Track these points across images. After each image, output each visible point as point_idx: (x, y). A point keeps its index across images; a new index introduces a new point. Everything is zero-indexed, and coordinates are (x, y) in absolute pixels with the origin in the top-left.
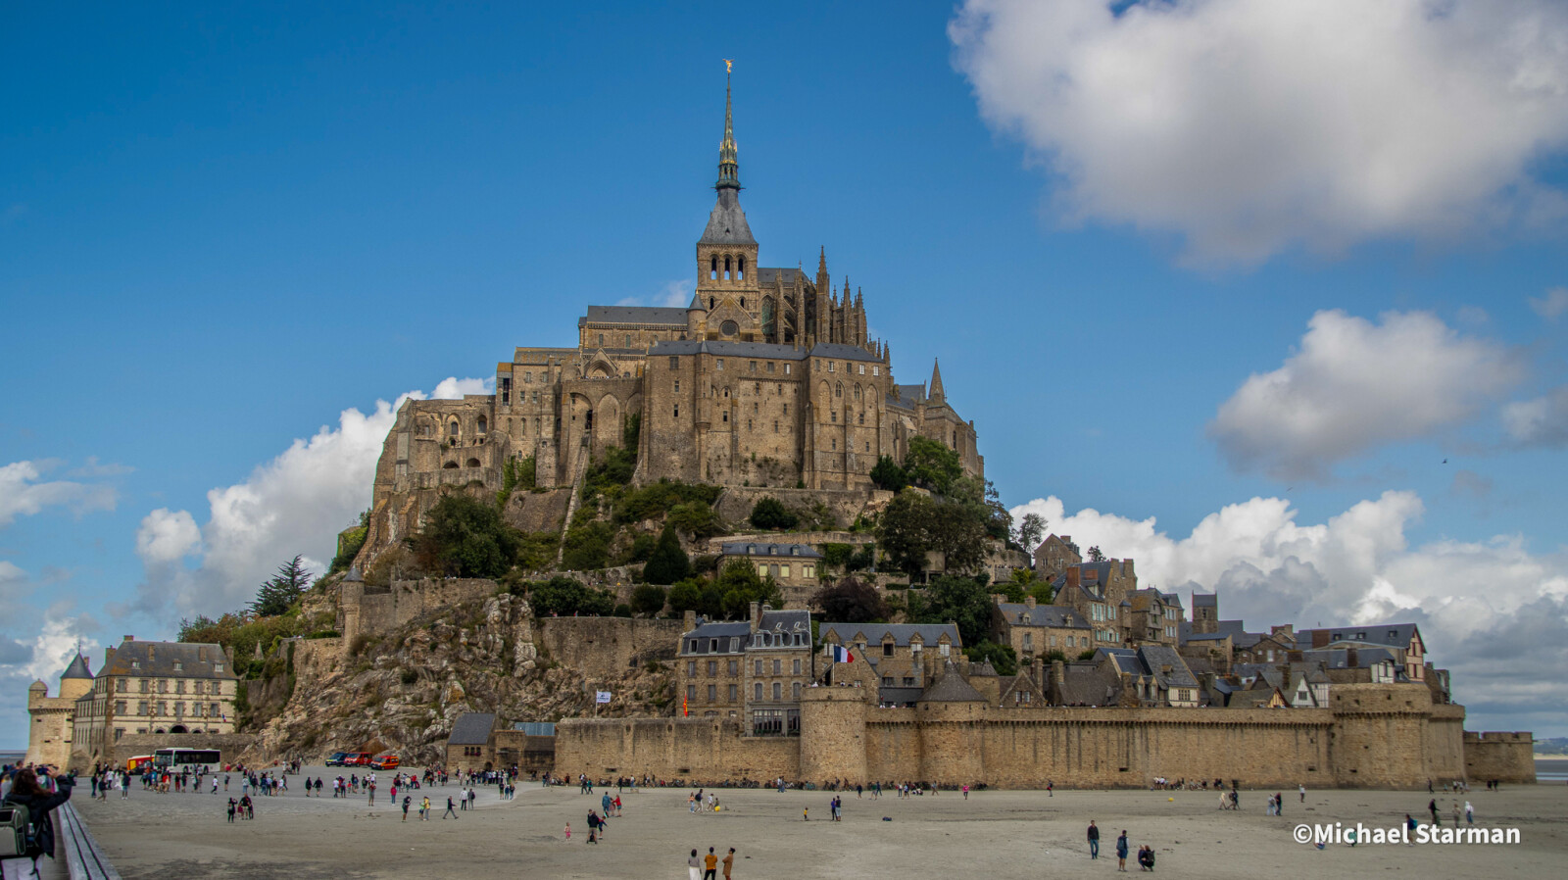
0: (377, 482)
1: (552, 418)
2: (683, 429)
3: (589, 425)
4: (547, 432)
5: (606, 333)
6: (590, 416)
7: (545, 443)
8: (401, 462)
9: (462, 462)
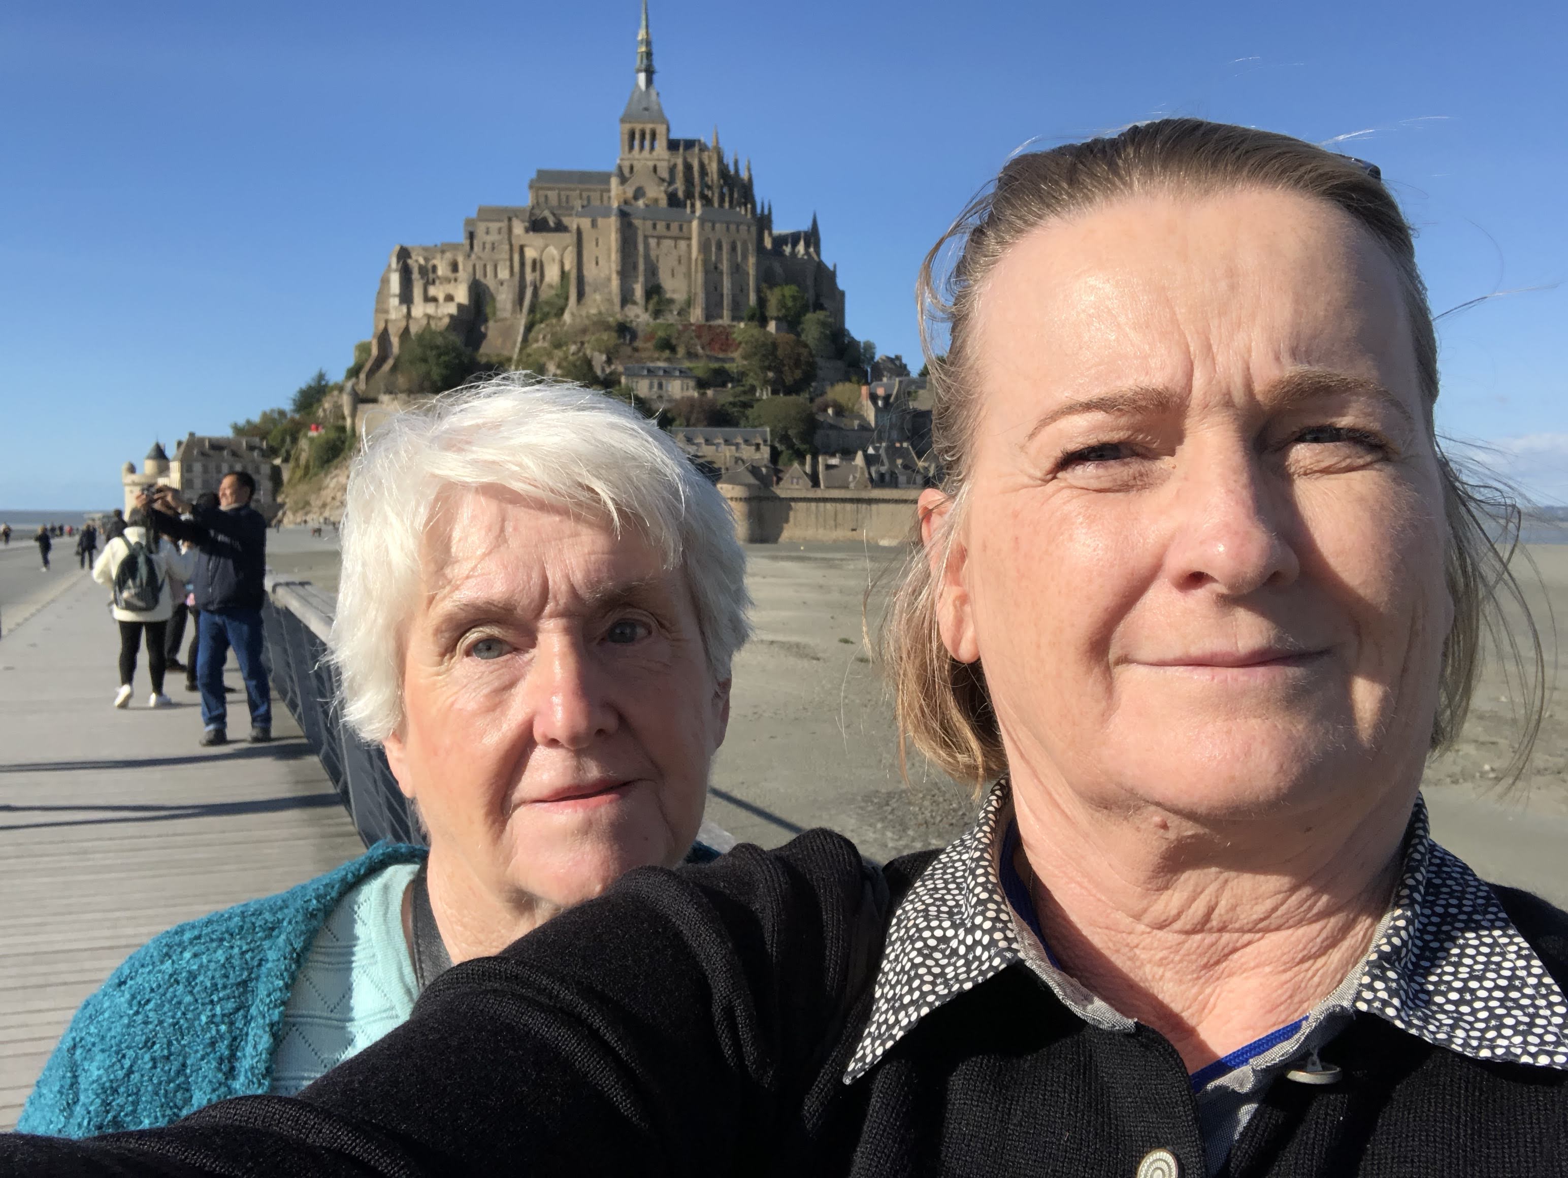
0: (377, 311)
1: (508, 263)
2: (602, 275)
3: (534, 269)
4: (504, 274)
5: (550, 193)
6: (534, 262)
7: (502, 284)
8: (395, 296)
9: (441, 297)
